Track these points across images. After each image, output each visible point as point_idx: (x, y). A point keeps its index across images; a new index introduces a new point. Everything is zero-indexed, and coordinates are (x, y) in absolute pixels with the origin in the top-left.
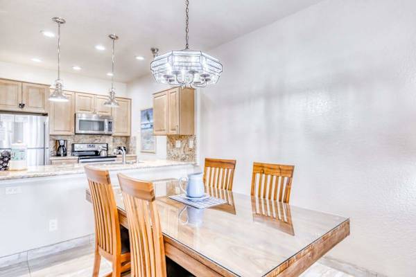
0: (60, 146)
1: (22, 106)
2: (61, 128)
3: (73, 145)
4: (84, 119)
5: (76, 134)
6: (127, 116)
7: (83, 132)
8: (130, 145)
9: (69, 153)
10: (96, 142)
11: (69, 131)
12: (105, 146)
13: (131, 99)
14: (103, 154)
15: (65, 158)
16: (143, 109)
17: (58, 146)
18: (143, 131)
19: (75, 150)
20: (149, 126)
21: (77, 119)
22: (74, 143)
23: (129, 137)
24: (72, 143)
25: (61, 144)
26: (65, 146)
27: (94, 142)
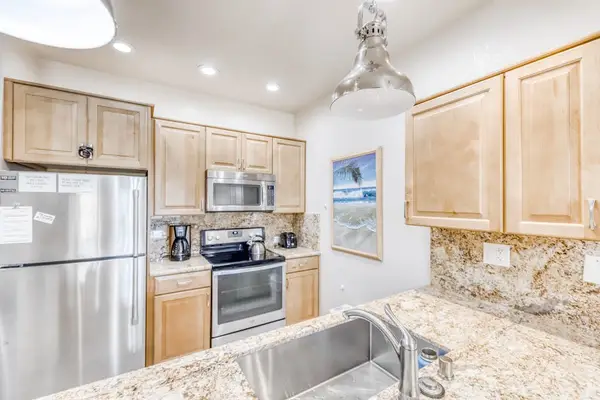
0: (177, 239)
1: (87, 151)
2: (177, 202)
3: (202, 233)
4: (221, 181)
5: (207, 212)
7: (220, 208)
8: (304, 229)
9: (195, 250)
10: (245, 224)
11: (194, 207)
13: (305, 142)
14: (257, 251)
15: (186, 263)
16: (339, 156)
17: (174, 238)
18: (339, 205)
19: (208, 243)
20: (360, 194)
21: (208, 180)
22: (204, 228)
23: (302, 214)
24: (200, 228)
25: (178, 235)
26: (187, 237)
27: (240, 226)
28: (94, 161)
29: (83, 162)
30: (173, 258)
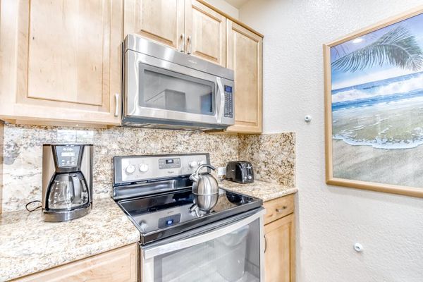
3: (116, 160)
9: (102, 192)
12: (202, 161)
13: (262, 38)
19: (125, 178)
22: (119, 153)
23: (258, 135)
24: (112, 154)
25: (62, 164)
26: (85, 169)
27: (176, 151)
30: (51, 213)
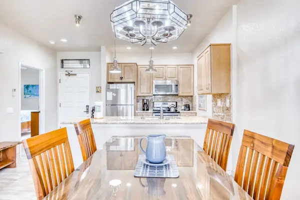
1: (121, 78)
3: (154, 103)
5: (153, 95)
6: (190, 80)
10: (169, 100)
11: (149, 93)
12: (175, 104)
13: (193, 65)
14: (172, 110)
15: (147, 112)
17: (144, 104)
21: (153, 84)
23: (193, 96)
26: (148, 103)
28: (123, 81)
29: (121, 81)
30: (144, 110)
